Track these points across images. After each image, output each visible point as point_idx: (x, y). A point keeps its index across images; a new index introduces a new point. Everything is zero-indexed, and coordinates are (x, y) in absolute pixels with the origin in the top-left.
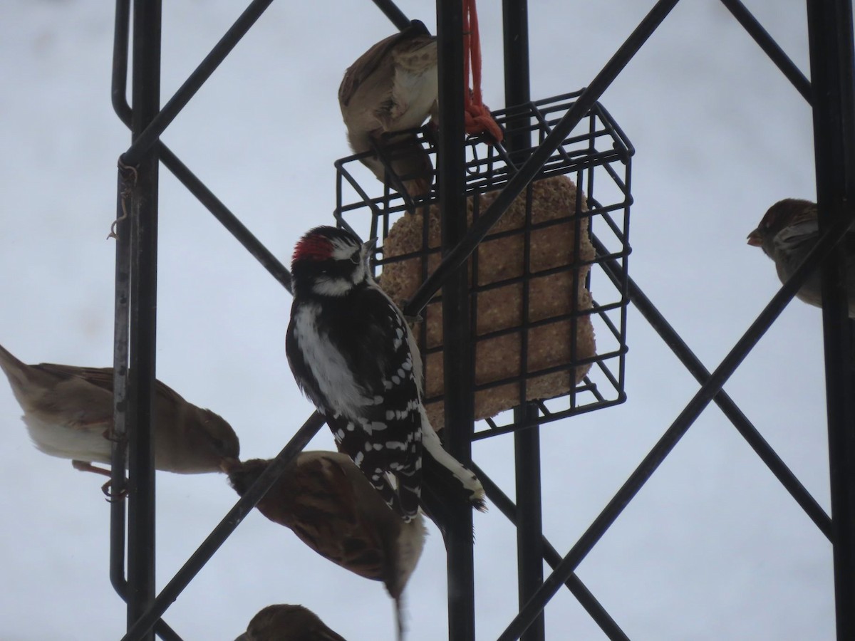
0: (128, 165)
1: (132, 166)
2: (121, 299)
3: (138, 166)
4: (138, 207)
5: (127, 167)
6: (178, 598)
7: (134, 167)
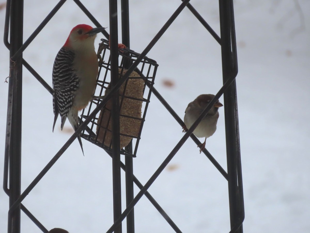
0: (13, 60)
1: (14, 61)
2: (10, 102)
3: (16, 61)
4: (16, 73)
5: (12, 61)
6: (29, 194)
7: (15, 61)
